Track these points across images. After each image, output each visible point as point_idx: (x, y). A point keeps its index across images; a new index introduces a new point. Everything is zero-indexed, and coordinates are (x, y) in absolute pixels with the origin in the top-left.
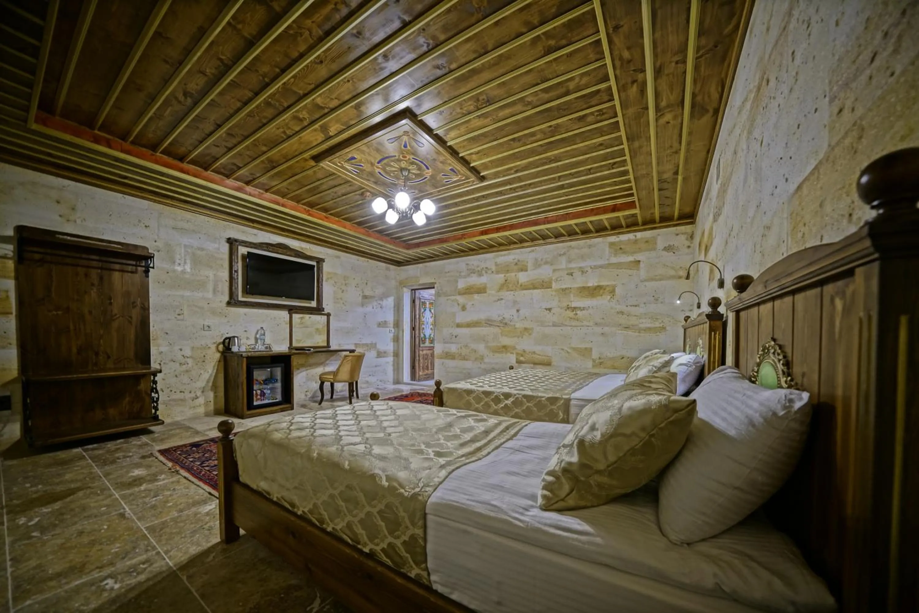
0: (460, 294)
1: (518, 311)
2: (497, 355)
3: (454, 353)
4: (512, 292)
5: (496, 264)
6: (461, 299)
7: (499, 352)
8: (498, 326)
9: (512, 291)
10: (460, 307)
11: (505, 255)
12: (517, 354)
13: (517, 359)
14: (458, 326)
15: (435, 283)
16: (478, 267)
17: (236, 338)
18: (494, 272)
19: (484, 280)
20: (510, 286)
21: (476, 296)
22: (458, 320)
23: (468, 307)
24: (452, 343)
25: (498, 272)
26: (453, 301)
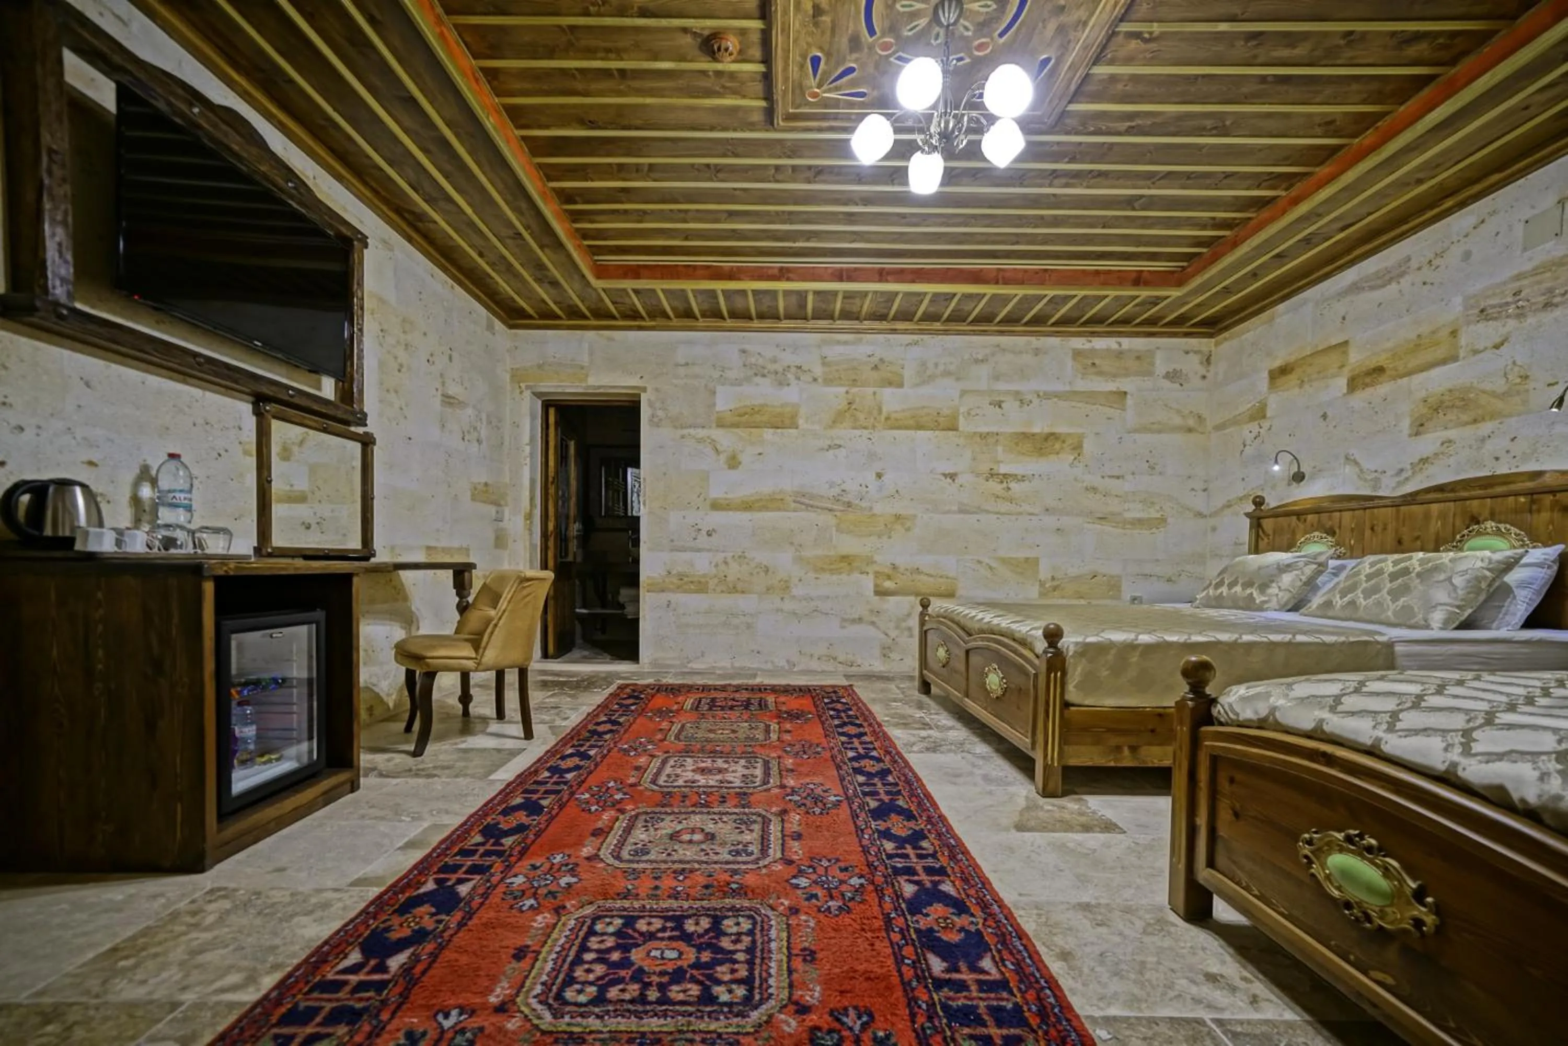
0: (721, 424)
1: (879, 476)
2: (826, 576)
3: (704, 576)
4: (865, 432)
5: (824, 361)
6: (726, 439)
7: (832, 571)
8: (830, 510)
9: (865, 428)
10: (723, 457)
11: (846, 343)
12: (877, 574)
13: (876, 586)
14: (716, 506)
15: (644, 389)
16: (774, 360)
17: (78, 491)
18: (820, 380)
19: (791, 394)
20: (861, 416)
21: (768, 434)
22: (716, 493)
23: (745, 458)
24: (699, 550)
25: (828, 382)
26: (700, 441)
